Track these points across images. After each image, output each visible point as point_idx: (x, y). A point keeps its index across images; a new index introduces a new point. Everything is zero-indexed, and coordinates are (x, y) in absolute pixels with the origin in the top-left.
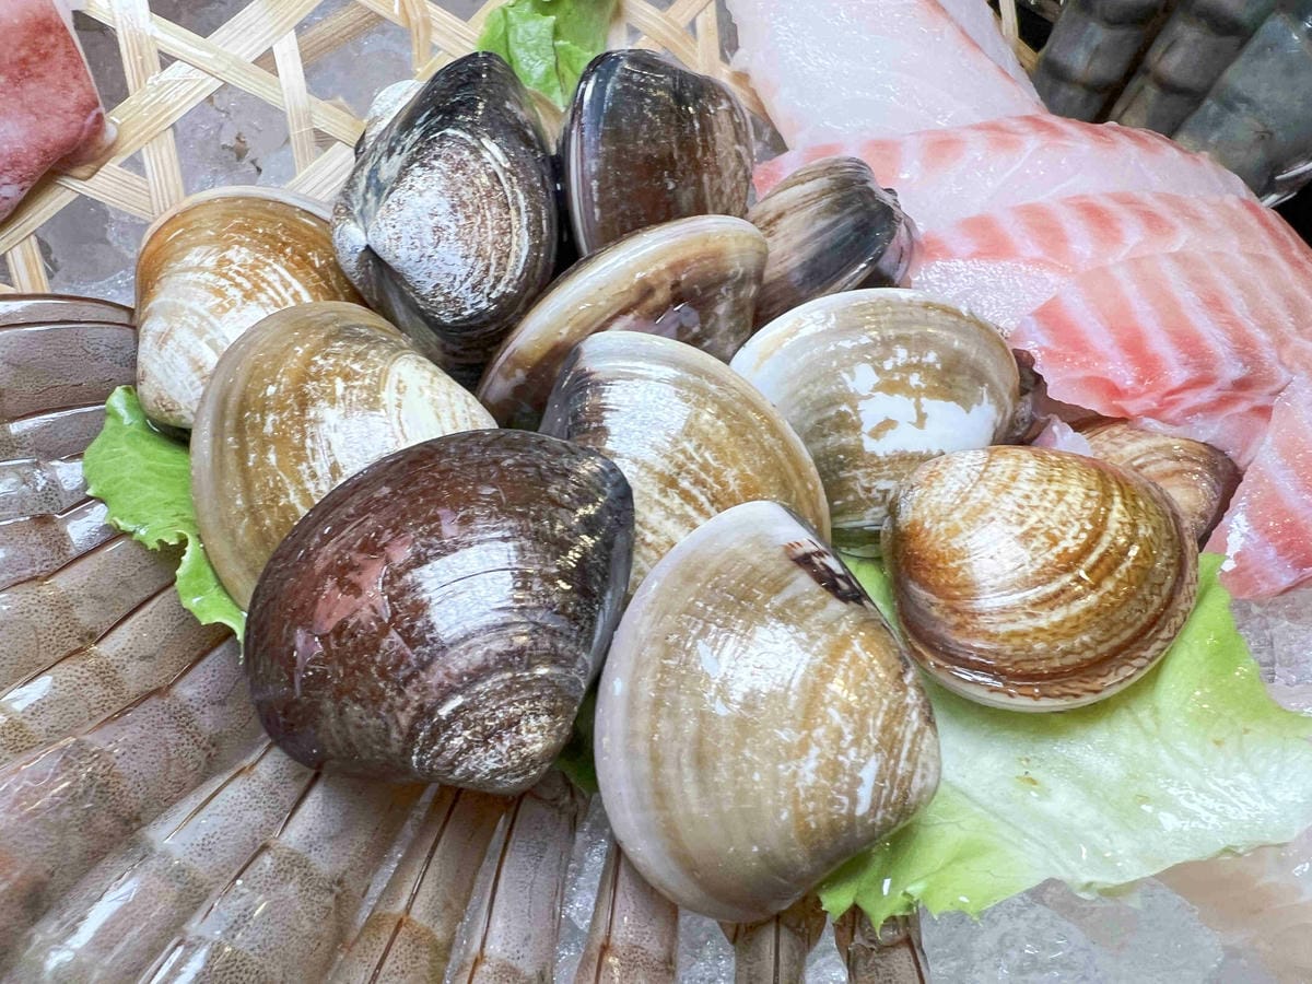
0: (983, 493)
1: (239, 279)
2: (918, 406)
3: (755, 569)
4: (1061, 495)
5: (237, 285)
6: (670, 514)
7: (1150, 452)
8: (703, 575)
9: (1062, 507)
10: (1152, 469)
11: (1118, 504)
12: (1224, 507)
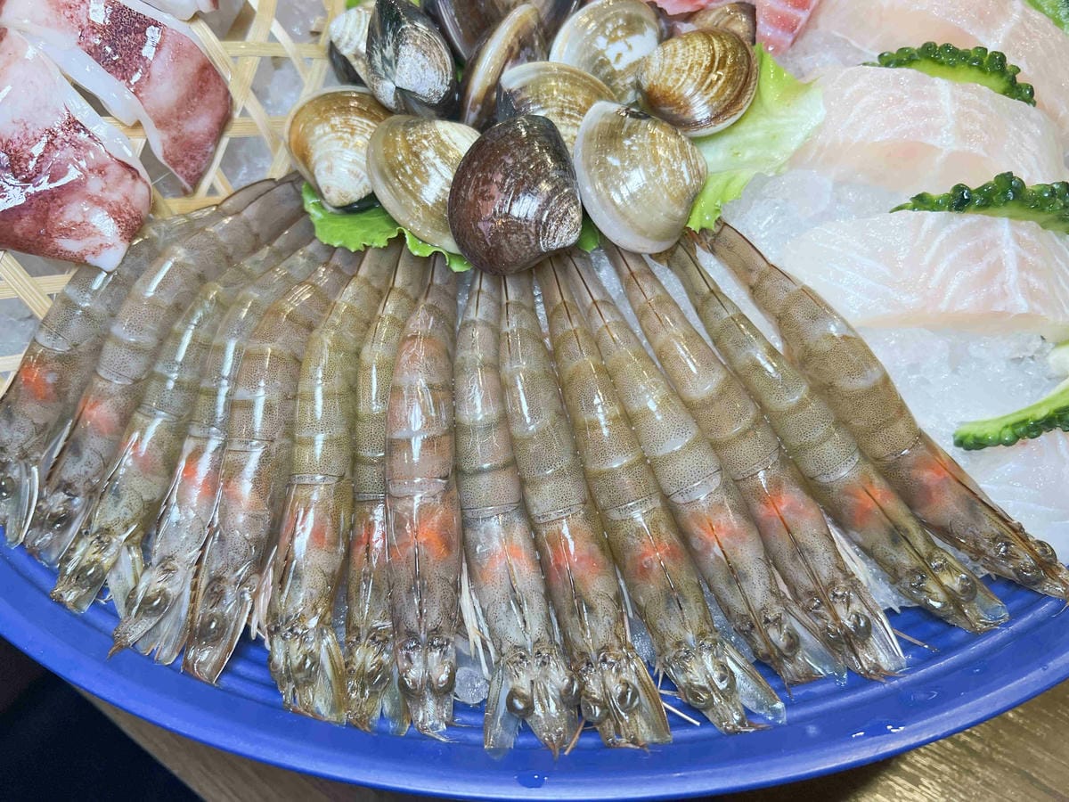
0: (668, 61)
1: (345, 130)
2: (626, 43)
3: (610, 124)
4: (694, 48)
5: (346, 132)
6: (568, 126)
7: (717, 16)
8: (595, 137)
9: (697, 52)
10: (721, 23)
11: (715, 41)
12: (755, 24)
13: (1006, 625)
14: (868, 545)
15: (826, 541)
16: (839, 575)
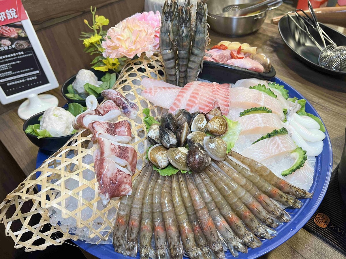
2: (202, 123)
3: (209, 141)
5: (162, 154)
12: (221, 111)
13: (303, 205)
14: (277, 200)
15: (271, 201)
16: (275, 206)
